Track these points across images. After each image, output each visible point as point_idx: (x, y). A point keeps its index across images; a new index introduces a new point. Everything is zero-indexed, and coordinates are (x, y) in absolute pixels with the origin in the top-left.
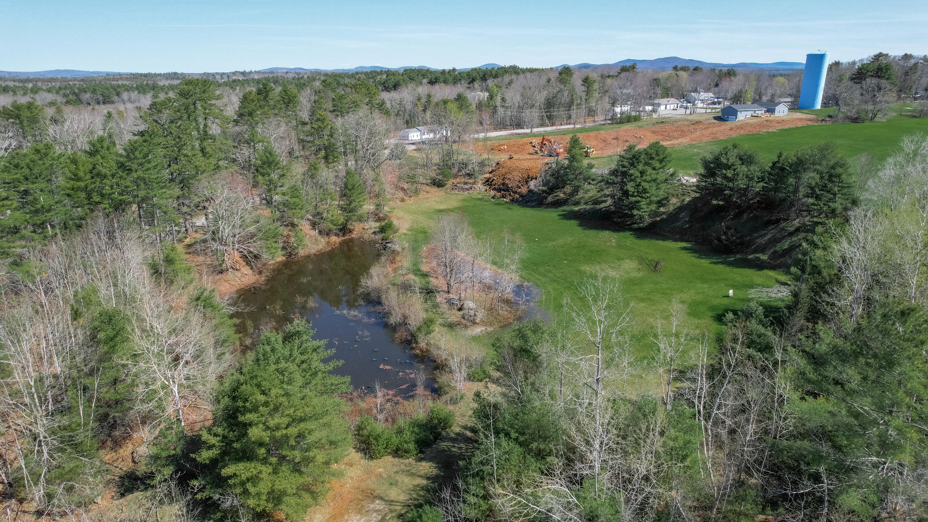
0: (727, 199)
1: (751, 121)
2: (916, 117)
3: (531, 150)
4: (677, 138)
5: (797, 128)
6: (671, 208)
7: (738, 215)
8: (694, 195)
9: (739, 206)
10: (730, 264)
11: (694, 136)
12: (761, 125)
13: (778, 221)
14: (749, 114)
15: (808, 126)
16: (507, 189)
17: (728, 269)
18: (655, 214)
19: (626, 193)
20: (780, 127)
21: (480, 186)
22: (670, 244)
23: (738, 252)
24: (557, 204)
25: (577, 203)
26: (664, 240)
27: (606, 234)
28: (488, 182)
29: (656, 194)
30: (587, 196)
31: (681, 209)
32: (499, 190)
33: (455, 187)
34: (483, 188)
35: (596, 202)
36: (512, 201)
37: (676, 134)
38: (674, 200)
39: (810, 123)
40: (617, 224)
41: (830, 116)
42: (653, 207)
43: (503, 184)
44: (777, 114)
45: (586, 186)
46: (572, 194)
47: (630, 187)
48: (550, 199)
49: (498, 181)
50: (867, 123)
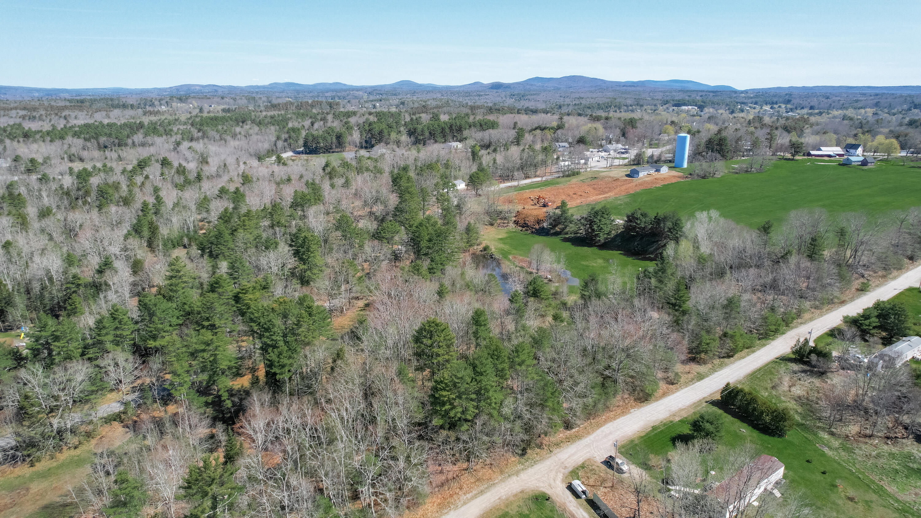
0: (637, 232)
1: (647, 179)
2: (737, 173)
3: (532, 203)
4: (607, 193)
5: (672, 184)
6: (612, 236)
7: (641, 239)
8: (622, 230)
9: (641, 235)
10: (639, 259)
11: (616, 191)
12: (652, 182)
13: (657, 241)
14: (646, 173)
15: (678, 183)
16: (528, 226)
17: (639, 261)
18: (607, 238)
19: (593, 230)
20: (663, 183)
21: (512, 225)
22: (615, 252)
23: (641, 255)
24: (556, 234)
25: (567, 233)
26: (612, 250)
27: (586, 248)
28: (516, 223)
29: (606, 229)
30: (571, 230)
31: (617, 236)
32: (523, 227)
33: (499, 225)
34: (514, 226)
35: (576, 233)
36: (532, 232)
37: (607, 190)
38: (613, 232)
39: (679, 180)
40: (588, 243)
41: (691, 174)
42: (606, 236)
43: (525, 223)
44: (662, 172)
45: (571, 225)
46: (564, 229)
47: (595, 227)
48: (552, 231)
49: (521, 222)
50: (710, 179)
